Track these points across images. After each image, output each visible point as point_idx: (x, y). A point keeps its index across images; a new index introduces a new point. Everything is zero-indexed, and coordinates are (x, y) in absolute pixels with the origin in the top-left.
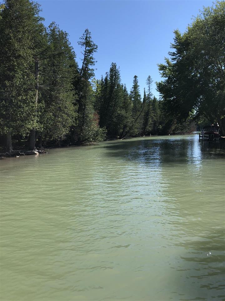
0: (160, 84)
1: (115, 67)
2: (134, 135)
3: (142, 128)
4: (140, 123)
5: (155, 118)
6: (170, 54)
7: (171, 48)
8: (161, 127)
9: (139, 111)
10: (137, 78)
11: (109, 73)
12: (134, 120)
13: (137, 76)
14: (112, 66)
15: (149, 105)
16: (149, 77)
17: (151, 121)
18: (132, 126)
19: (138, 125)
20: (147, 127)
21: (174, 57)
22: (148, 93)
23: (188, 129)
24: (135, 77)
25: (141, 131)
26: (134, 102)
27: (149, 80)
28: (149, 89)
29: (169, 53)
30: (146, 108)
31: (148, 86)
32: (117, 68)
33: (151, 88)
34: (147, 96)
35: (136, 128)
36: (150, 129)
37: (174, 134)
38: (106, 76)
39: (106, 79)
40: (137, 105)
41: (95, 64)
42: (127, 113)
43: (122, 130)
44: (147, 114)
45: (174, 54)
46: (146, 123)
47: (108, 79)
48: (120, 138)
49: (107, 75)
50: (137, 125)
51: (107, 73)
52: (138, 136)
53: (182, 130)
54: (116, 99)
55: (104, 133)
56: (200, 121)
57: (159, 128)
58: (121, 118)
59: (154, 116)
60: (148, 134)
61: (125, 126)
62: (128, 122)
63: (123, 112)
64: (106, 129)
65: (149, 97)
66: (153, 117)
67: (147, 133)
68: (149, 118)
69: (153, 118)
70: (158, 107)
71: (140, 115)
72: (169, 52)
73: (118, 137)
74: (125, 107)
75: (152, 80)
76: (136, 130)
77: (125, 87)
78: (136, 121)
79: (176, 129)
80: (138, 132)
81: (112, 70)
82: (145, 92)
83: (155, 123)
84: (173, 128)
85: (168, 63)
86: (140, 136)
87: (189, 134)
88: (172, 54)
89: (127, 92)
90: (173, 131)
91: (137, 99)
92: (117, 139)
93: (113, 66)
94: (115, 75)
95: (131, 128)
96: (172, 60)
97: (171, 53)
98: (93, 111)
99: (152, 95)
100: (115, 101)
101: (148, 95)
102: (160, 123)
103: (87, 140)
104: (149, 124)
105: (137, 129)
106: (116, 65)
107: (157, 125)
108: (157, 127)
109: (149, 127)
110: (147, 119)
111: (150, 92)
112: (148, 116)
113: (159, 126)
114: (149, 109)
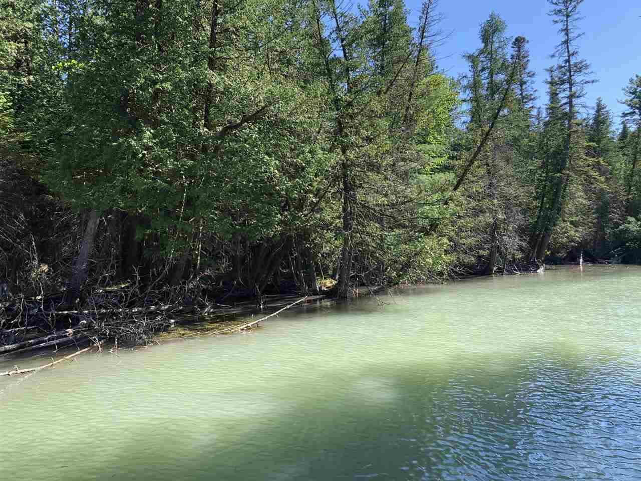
5: (601, 184)
8: (633, 225)
17: (579, 194)
20: (561, 225)
24: (518, 42)
57: (626, 231)
68: (568, 179)
69: (588, 183)
102: (632, 208)
104: (570, 207)
107: (615, 217)
108: (617, 225)
109: (572, 222)
110: (558, 185)
111: (569, 57)
112: (564, 172)
113: (625, 220)
114: (569, 135)
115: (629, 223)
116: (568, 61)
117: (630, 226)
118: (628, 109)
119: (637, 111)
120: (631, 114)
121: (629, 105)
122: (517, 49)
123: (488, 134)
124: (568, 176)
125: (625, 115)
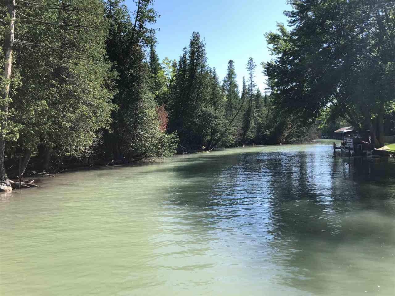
0: (269, 64)
1: (198, 38)
2: (228, 144)
3: (241, 135)
4: (237, 127)
5: (260, 120)
6: (286, 15)
7: (288, 4)
8: (268, 132)
9: (235, 108)
10: (233, 64)
11: (189, 49)
12: (227, 121)
13: (233, 61)
14: (192, 38)
15: (251, 101)
16: (251, 60)
17: (253, 123)
18: (226, 130)
19: (235, 129)
20: (248, 133)
21: (293, 19)
22: (249, 83)
23: (307, 135)
24: (231, 62)
25: (238, 138)
26: (229, 96)
27: (251, 64)
28: (250, 76)
29: (285, 13)
30: (246, 105)
31: (249, 72)
32: (200, 41)
33: (253, 75)
34: (247, 87)
35: (231, 134)
36: (253, 135)
37: (287, 143)
38: (184, 52)
39: (184, 58)
40: (233, 100)
41: (156, 20)
42: (216, 110)
43: (209, 138)
44: (248, 114)
45: (293, 14)
46: (246, 127)
47: (188, 57)
48: (206, 150)
49: (186, 52)
50: (233, 130)
51: (186, 49)
52: (235, 147)
53: (299, 137)
54: (199, 88)
55: (174, 142)
56: (320, 125)
57: (266, 134)
58: (207, 118)
59: (259, 116)
60: (249, 143)
61: (214, 131)
62: (218, 124)
63: (210, 109)
64: (178, 135)
65: (250, 88)
66: (257, 117)
67: (247, 142)
68: (251, 119)
69: (256, 120)
70: (263, 103)
71: (237, 114)
72: (285, 11)
73: (204, 147)
74: (214, 101)
75: (255, 64)
76: (231, 137)
77: (214, 72)
78: (231, 123)
79: (291, 136)
80: (235, 140)
81: (192, 44)
82: (244, 83)
83: (259, 127)
84: (286, 134)
85: (282, 30)
86: (237, 146)
87: (310, 143)
88: (291, 14)
89: (217, 79)
90: (286, 138)
91: (233, 92)
92: (202, 150)
93: (194, 37)
94: (198, 51)
95: (223, 134)
96: (290, 24)
97: (288, 12)
98: (154, 104)
99: (254, 86)
100: (198, 91)
101: (249, 85)
102: (268, 127)
103: (144, 154)
104: (251, 127)
105: (234, 135)
106: (199, 36)
107: (263, 130)
108: (263, 132)
109: (251, 132)
110: (248, 121)
111: (252, 82)
112: (250, 117)
113: (265, 131)
114: (251, 106)
115: (267, 132)
116: (251, 83)
117: (267, 133)
118: (267, 87)
119: (270, 88)
120: (268, 89)
121: (267, 85)
122: (230, 64)
123: (238, 112)
124: (251, 118)
125: (266, 89)
